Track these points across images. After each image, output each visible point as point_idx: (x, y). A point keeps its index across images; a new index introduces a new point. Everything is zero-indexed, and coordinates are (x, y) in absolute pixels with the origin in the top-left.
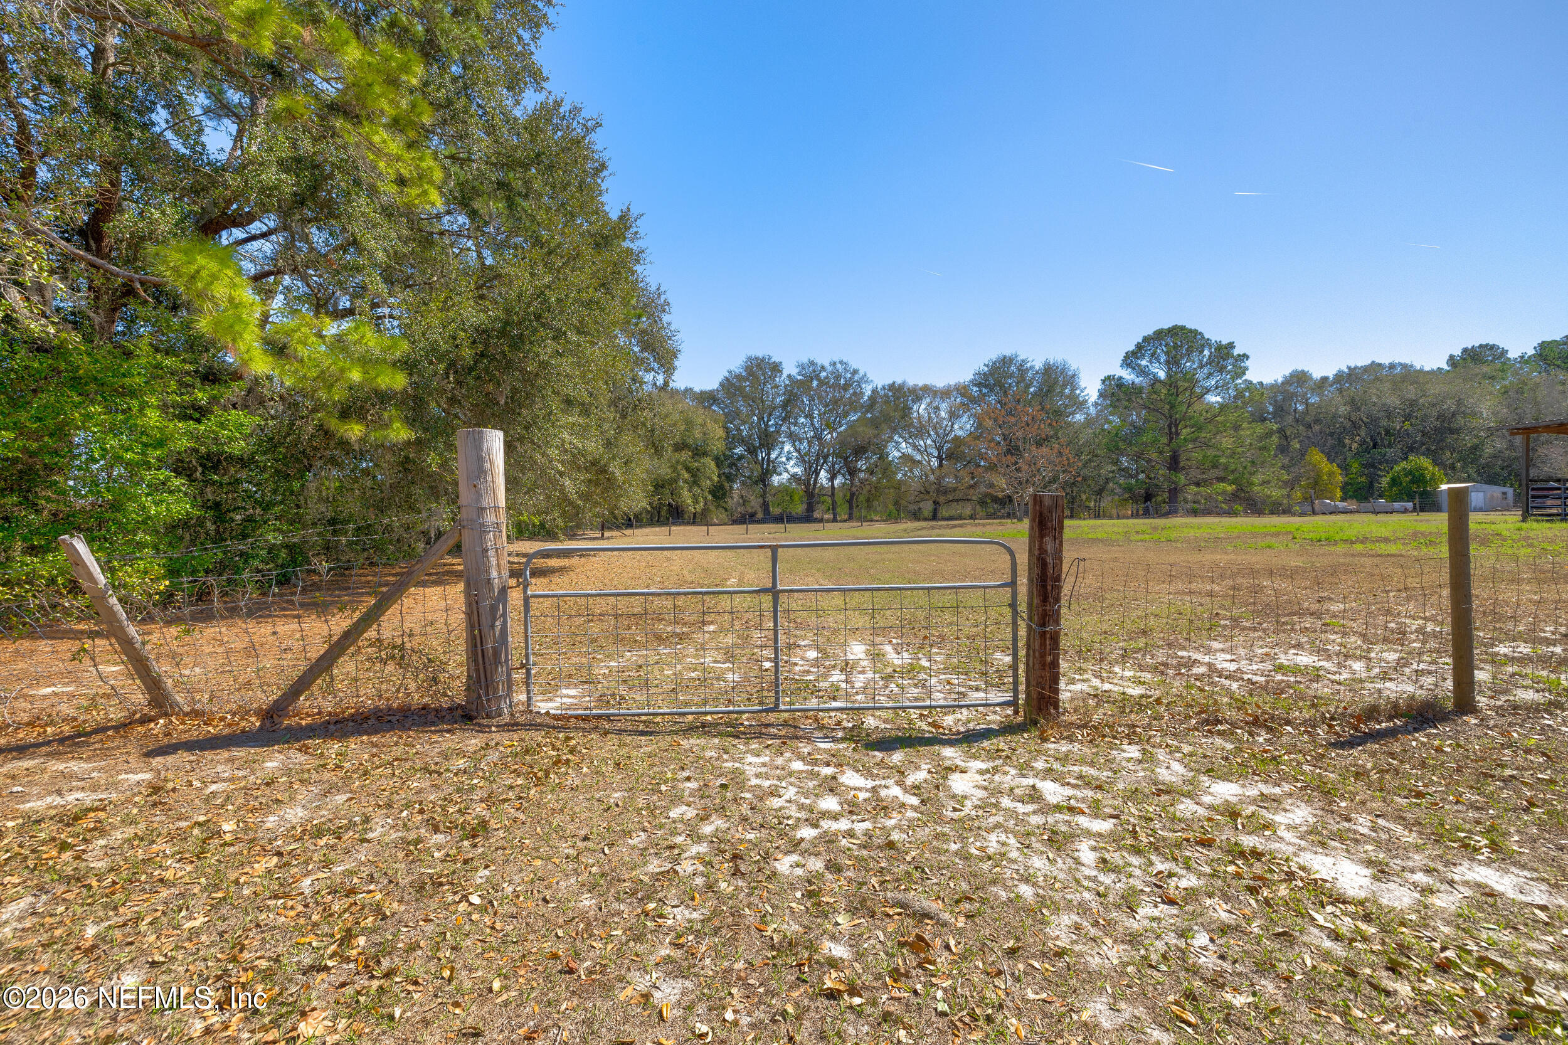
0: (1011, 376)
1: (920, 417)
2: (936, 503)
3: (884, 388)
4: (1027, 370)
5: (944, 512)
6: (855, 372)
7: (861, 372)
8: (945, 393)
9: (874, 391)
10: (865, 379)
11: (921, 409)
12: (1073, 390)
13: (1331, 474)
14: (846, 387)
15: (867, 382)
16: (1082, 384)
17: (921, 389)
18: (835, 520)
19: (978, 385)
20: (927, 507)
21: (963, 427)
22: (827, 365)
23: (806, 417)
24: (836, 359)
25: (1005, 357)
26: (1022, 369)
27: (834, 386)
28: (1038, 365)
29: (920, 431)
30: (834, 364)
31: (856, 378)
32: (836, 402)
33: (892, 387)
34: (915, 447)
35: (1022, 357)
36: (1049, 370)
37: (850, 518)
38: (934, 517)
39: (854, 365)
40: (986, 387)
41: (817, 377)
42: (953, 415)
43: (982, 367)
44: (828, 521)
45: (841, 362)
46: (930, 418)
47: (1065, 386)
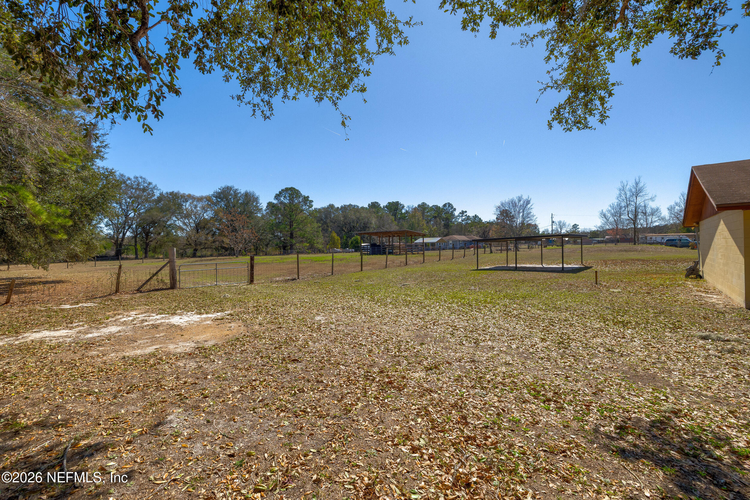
0: (231, 195)
1: (186, 209)
2: (196, 250)
3: (167, 193)
4: (238, 193)
5: (198, 254)
6: (150, 183)
7: (154, 184)
8: (200, 199)
9: (161, 194)
10: (155, 187)
11: (187, 205)
12: (257, 204)
13: (338, 240)
14: (144, 190)
15: (157, 189)
16: (261, 201)
17: (187, 196)
18: (137, 258)
19: (216, 197)
20: (190, 251)
21: (208, 215)
22: (132, 177)
23: (117, 203)
24: (138, 175)
25: (228, 187)
26: (236, 193)
27: (136, 189)
28: (243, 191)
29: (188, 216)
30: (136, 178)
31: (151, 186)
32: (138, 197)
33: (172, 193)
34: (185, 224)
35: (236, 188)
36: (247, 194)
37: (146, 257)
38: (194, 255)
39: (149, 180)
40: (220, 198)
41: (125, 182)
42: (204, 209)
43: (218, 190)
44: (132, 259)
45: (141, 177)
46: (192, 210)
47: (253, 202)
